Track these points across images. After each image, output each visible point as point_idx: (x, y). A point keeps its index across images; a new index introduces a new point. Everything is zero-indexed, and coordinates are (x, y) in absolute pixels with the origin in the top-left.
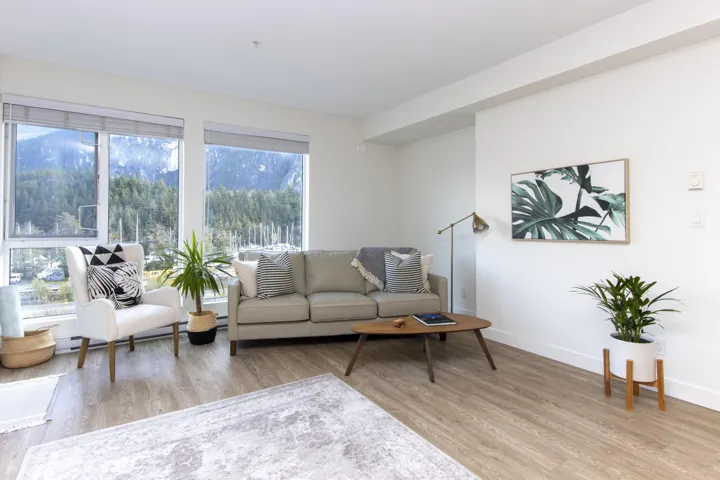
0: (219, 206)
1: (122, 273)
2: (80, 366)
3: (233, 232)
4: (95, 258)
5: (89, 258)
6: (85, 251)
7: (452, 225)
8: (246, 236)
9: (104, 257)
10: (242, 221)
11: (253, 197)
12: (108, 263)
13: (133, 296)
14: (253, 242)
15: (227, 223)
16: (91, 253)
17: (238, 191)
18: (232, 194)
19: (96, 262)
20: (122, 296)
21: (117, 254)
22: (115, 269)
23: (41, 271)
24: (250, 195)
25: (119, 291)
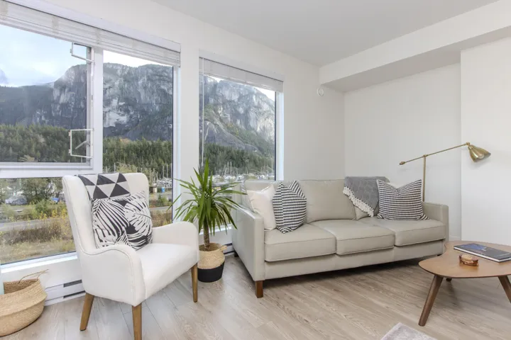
0: (141, 151)
1: (132, 207)
2: (83, 328)
3: (152, 169)
4: (97, 189)
5: (92, 189)
6: (86, 182)
7: (425, 156)
8: (160, 172)
9: (107, 189)
10: (157, 162)
11: (165, 146)
12: (112, 195)
13: (145, 234)
14: (165, 176)
15: (147, 164)
16: (92, 184)
17: (154, 142)
18: (150, 144)
19: (99, 194)
20: (134, 236)
21: (121, 184)
22: (123, 203)
23: (8, 198)
24: (163, 144)
25: (131, 229)
